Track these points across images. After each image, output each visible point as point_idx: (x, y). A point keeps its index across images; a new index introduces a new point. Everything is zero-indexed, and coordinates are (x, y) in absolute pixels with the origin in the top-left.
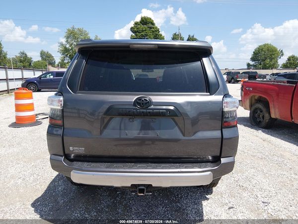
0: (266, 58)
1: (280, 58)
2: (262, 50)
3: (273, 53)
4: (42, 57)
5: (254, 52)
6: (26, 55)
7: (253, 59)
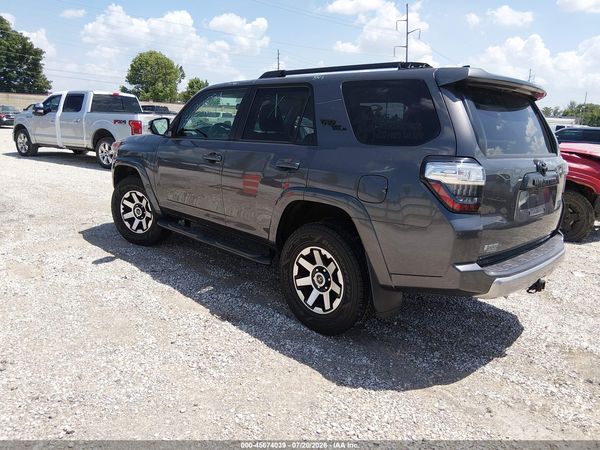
0: (156, 80)
1: (180, 82)
2: (147, 63)
3: (169, 71)
5: (132, 66)
7: (131, 79)
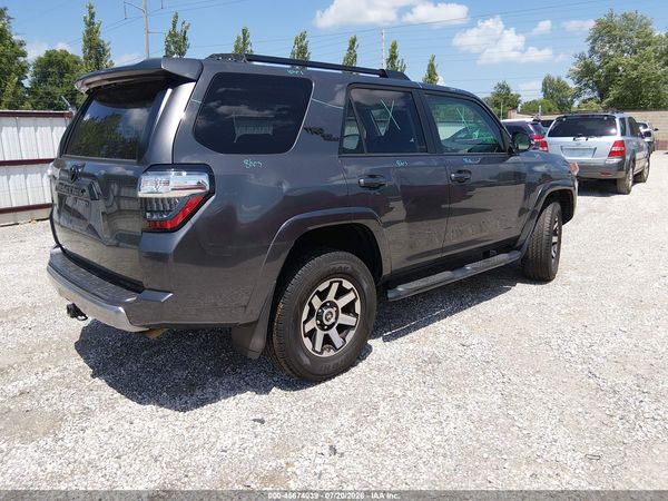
4: (545, 91)
6: (508, 89)
